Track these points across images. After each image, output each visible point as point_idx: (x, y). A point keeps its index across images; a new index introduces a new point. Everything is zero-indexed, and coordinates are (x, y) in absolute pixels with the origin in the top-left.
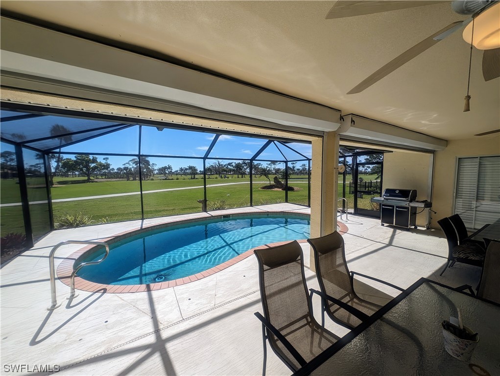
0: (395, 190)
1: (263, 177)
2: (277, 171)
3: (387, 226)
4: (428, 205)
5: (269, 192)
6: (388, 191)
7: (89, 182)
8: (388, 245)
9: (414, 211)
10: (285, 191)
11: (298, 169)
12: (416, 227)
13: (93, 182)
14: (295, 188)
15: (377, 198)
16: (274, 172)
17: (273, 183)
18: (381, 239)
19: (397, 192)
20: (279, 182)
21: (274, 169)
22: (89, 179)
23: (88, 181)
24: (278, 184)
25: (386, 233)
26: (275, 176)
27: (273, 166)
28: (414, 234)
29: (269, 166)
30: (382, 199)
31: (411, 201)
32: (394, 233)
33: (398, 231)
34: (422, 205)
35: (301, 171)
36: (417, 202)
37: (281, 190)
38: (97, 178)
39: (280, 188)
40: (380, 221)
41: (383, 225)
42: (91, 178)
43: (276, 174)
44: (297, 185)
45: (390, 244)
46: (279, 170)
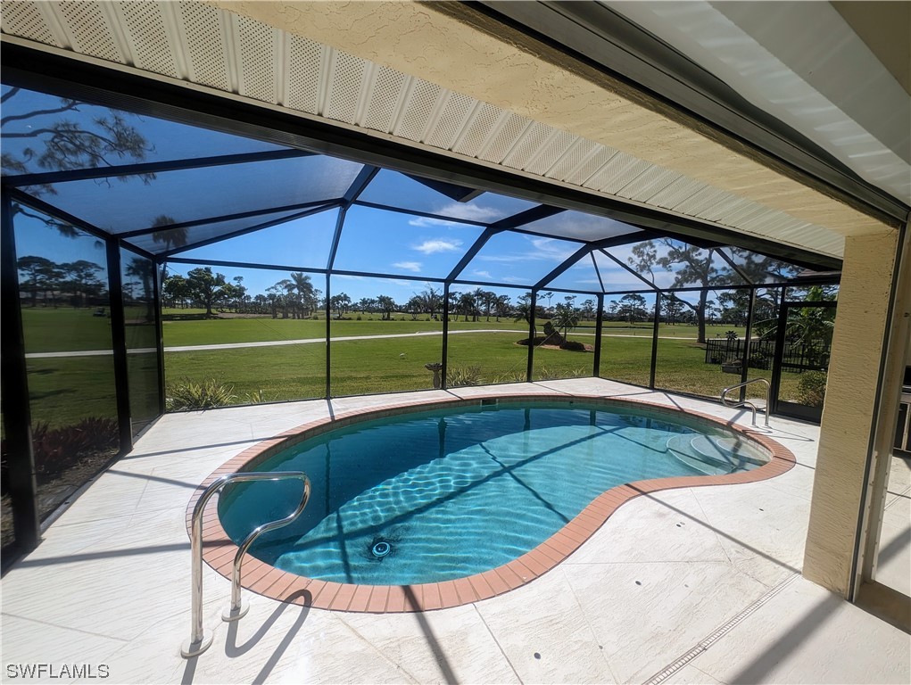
1: (523, 321)
7: (210, 318)
11: (577, 310)
13: (215, 318)
14: (586, 346)
17: (540, 333)
20: (555, 332)
22: (209, 312)
23: (208, 316)
24: (551, 337)
26: (547, 321)
35: (583, 313)
37: (558, 348)
38: (222, 312)
39: (556, 345)
42: (213, 311)
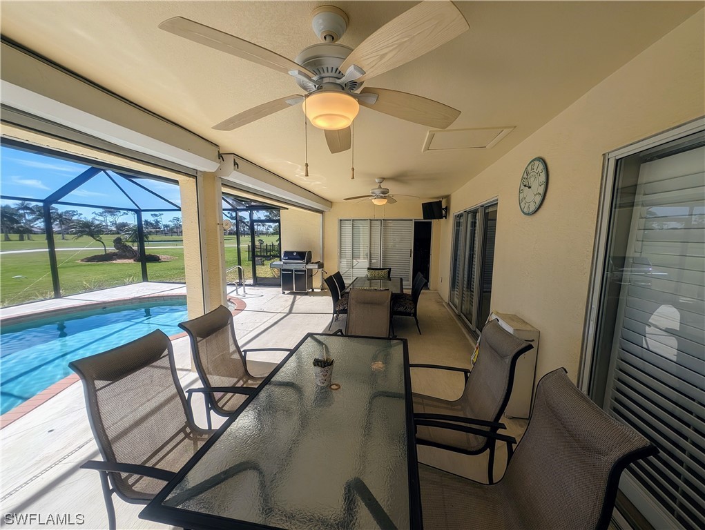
0: (293, 252)
1: (86, 238)
2: (121, 227)
3: (288, 294)
4: (321, 266)
5: (104, 267)
6: (286, 253)
8: (288, 314)
9: (310, 274)
10: (140, 264)
11: (166, 226)
12: (313, 290)
14: (162, 257)
15: (277, 262)
16: (114, 228)
17: (111, 249)
18: (282, 309)
19: (295, 254)
20: (126, 247)
21: (113, 223)
24: (123, 251)
25: (287, 301)
26: (116, 236)
27: (110, 218)
28: (312, 297)
29: (101, 218)
30: (282, 263)
31: (307, 264)
32: (294, 299)
33: (298, 297)
34: (316, 266)
35: (172, 229)
36: (312, 263)
37: (132, 261)
39: (130, 259)
40: (281, 289)
41: (284, 293)
43: (119, 233)
44: (165, 252)
45: (290, 312)
46: (124, 225)
